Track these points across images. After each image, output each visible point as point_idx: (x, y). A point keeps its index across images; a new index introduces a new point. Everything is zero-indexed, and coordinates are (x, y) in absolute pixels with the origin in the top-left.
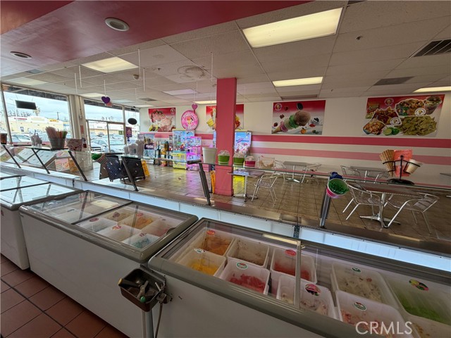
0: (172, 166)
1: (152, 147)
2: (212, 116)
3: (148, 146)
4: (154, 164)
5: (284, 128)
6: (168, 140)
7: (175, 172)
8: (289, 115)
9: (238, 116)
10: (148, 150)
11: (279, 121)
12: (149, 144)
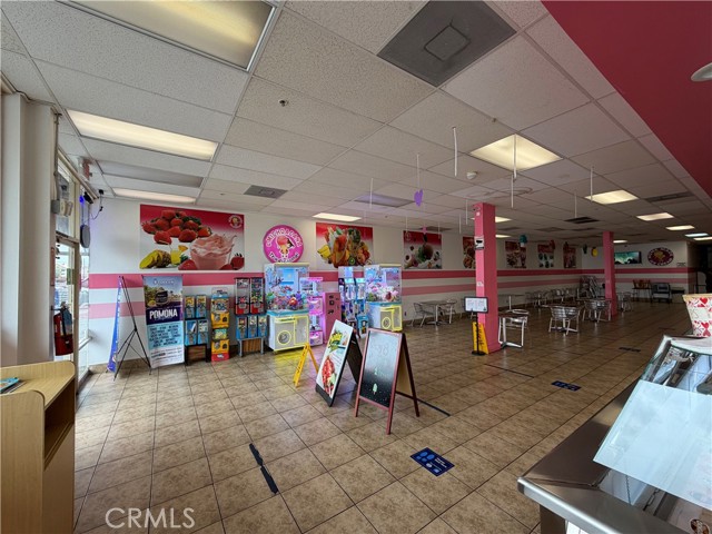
0: (268, 349)
1: (172, 313)
2: (328, 240)
3: (158, 314)
4: (189, 361)
5: (415, 263)
6: (231, 289)
7: (280, 361)
8: (418, 247)
9: (366, 242)
10: (158, 326)
11: (410, 253)
12: (161, 308)
